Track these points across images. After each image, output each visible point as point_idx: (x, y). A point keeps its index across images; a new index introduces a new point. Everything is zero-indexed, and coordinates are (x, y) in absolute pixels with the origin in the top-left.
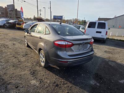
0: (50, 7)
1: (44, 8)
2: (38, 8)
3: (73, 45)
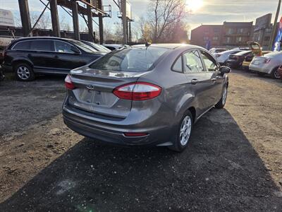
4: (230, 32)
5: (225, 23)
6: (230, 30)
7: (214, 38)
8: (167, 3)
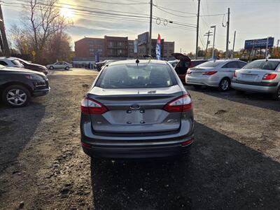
0: (228, 23)
1: (212, 27)
2: (198, 31)
3: (107, 109)
4: (111, 45)
5: (105, 36)
6: (111, 43)
7: (90, 50)
8: (44, 13)
